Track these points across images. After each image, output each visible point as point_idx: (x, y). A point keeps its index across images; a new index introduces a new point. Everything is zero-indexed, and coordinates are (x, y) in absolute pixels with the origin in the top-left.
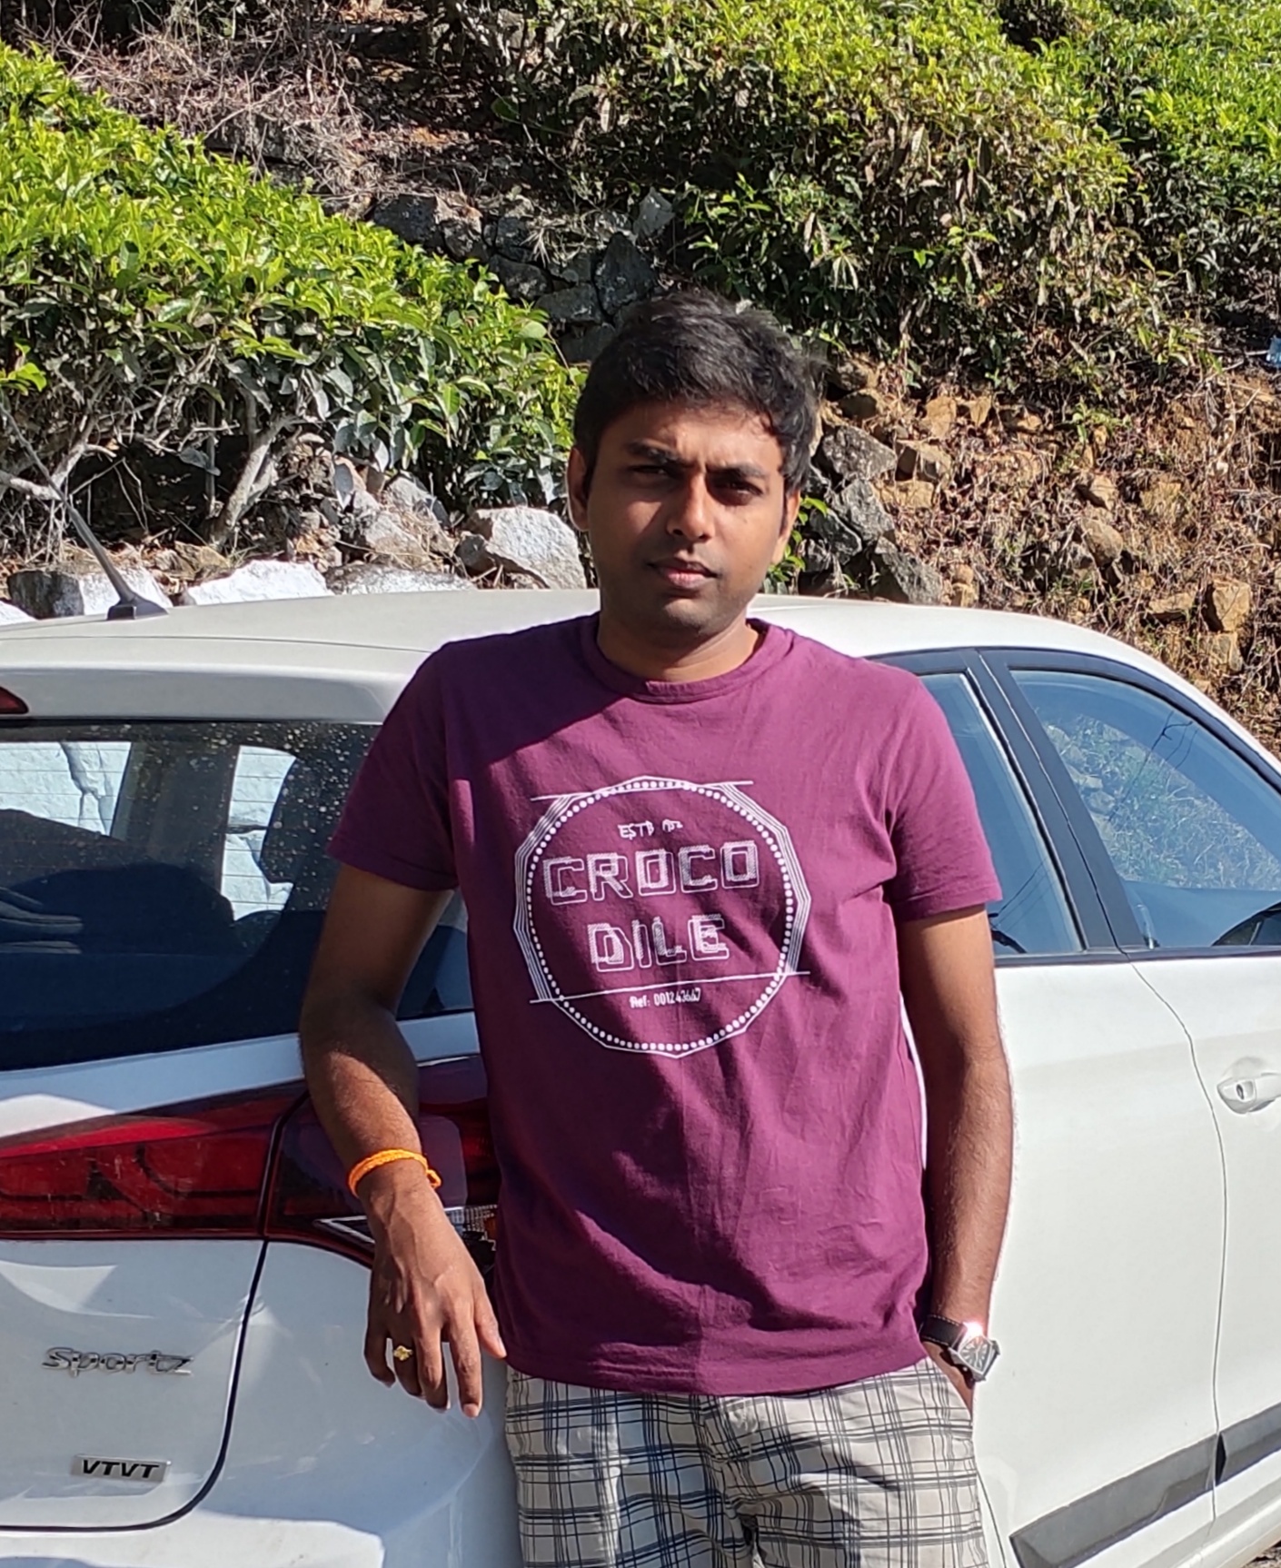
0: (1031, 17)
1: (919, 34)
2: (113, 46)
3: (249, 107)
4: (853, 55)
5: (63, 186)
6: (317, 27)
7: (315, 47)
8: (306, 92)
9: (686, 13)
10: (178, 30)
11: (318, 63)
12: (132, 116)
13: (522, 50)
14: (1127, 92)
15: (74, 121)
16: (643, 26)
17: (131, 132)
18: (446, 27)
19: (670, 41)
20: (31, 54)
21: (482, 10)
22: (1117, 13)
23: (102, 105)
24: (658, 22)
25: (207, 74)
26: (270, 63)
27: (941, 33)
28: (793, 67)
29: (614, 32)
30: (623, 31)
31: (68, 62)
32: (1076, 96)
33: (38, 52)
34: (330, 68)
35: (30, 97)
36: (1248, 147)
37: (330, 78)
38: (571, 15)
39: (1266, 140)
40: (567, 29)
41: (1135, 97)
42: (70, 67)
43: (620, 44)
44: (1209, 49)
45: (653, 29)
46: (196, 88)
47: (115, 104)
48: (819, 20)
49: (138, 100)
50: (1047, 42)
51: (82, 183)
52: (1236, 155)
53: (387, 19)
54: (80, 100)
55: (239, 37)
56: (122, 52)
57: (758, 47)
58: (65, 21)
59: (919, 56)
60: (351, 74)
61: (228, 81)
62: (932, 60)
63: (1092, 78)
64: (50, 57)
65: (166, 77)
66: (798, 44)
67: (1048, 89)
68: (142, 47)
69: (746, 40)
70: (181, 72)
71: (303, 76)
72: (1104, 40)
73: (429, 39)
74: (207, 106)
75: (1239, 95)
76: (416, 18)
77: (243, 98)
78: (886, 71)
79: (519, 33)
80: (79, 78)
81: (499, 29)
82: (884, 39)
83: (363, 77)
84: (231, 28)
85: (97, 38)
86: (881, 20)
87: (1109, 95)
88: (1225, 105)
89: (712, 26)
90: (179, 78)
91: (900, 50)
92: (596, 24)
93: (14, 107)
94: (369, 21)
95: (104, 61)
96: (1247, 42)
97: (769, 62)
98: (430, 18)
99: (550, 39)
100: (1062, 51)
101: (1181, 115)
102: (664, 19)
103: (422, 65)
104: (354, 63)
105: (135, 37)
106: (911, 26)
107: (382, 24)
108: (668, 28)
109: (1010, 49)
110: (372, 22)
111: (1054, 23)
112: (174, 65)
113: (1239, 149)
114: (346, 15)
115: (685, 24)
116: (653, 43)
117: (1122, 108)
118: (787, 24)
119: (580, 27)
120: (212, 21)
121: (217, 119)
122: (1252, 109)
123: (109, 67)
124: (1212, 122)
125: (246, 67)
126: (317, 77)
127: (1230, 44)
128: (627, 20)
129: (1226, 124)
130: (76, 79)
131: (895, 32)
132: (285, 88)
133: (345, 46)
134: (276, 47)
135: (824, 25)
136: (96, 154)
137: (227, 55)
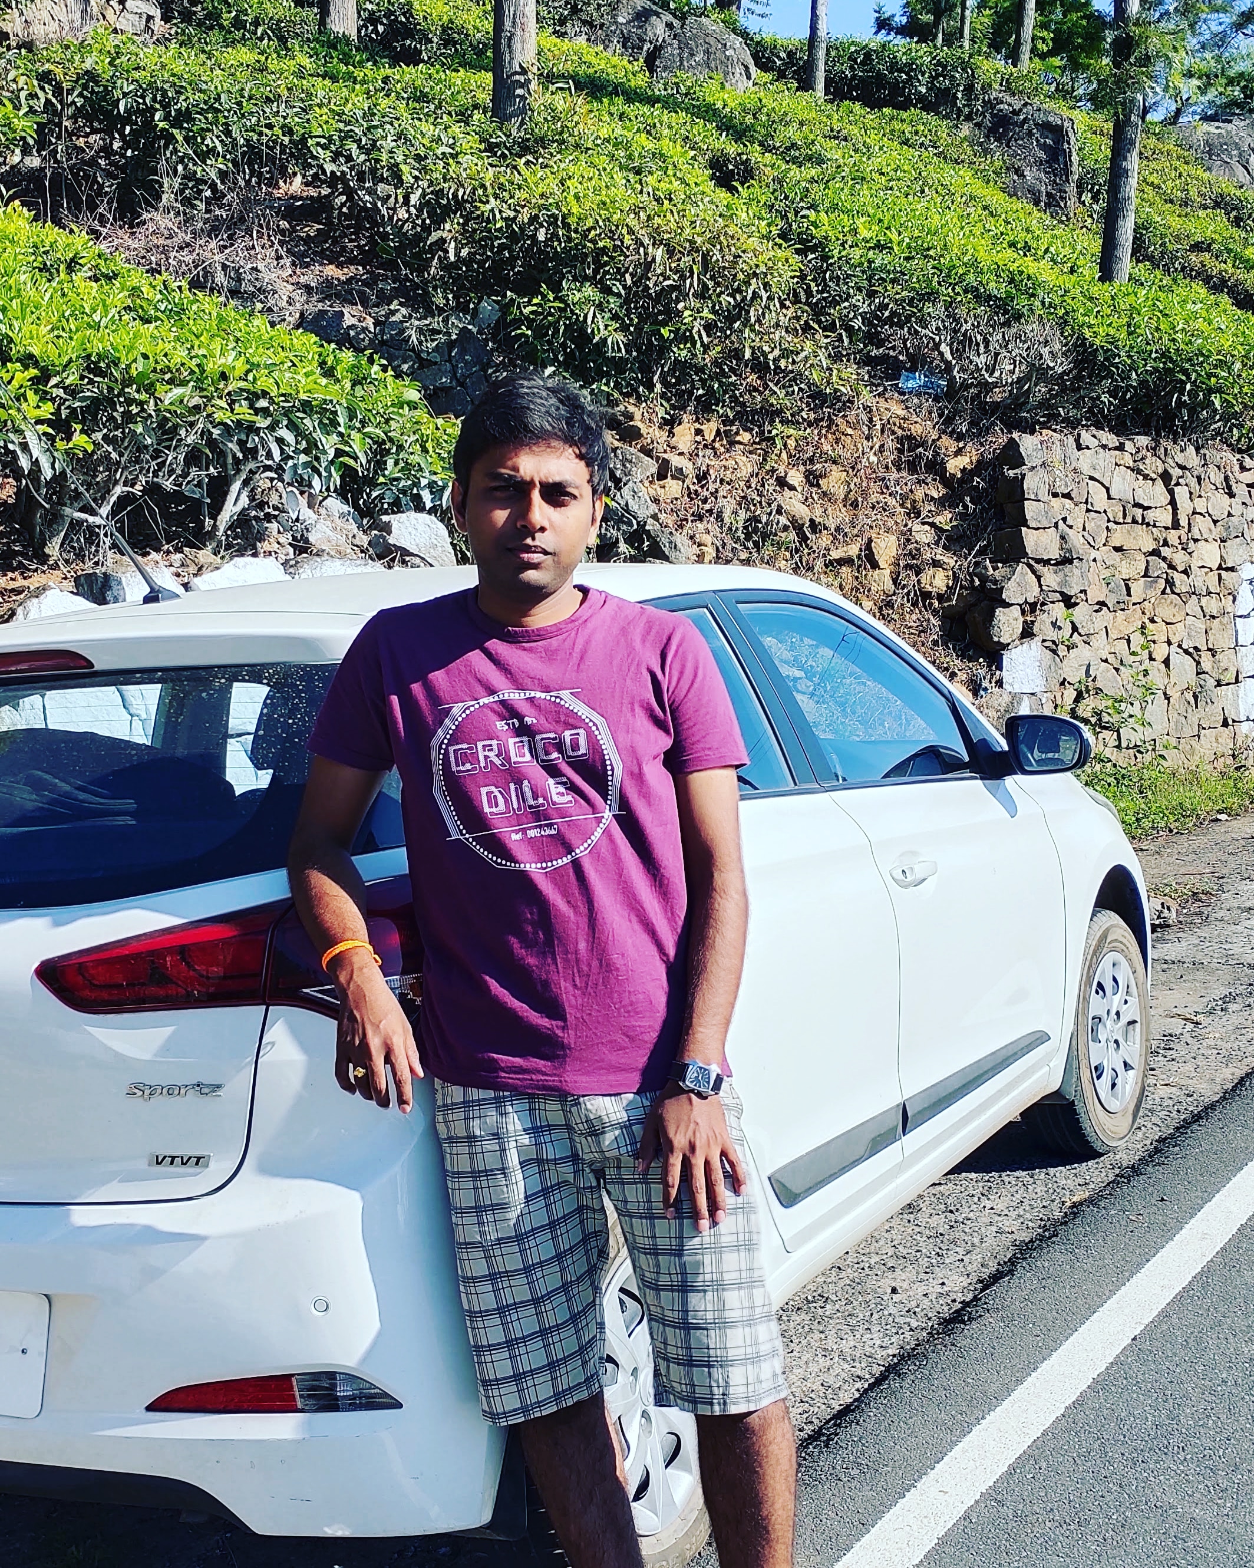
0: (731, 167)
1: (657, 185)
2: (125, 223)
3: (216, 258)
4: (613, 202)
5: (97, 319)
6: (258, 202)
7: (258, 216)
8: (253, 247)
9: (502, 180)
10: (167, 210)
11: (261, 226)
12: (140, 268)
13: (394, 209)
14: (796, 213)
15: (102, 274)
16: (474, 189)
17: (138, 278)
18: (344, 198)
19: (492, 200)
20: (72, 231)
21: (367, 185)
22: (788, 162)
23: (119, 263)
24: (483, 186)
25: (188, 238)
26: (229, 228)
27: (671, 183)
28: (574, 210)
29: (455, 195)
30: (460, 194)
31: (95, 234)
32: (763, 219)
33: (76, 229)
34: (268, 229)
35: (72, 260)
36: (879, 247)
37: (269, 236)
38: (426, 185)
39: (891, 241)
40: (424, 195)
41: (803, 217)
42: (97, 238)
43: (460, 204)
44: (851, 182)
45: (480, 192)
46: (181, 248)
47: (128, 261)
48: (591, 179)
49: (143, 257)
50: (742, 184)
51: (110, 316)
52: (871, 252)
53: (305, 194)
54: (106, 260)
55: (208, 211)
56: (131, 227)
57: (551, 201)
58: (92, 207)
59: (658, 200)
60: (282, 232)
61: (202, 242)
62: (666, 202)
63: (773, 206)
64: (84, 233)
65: (161, 242)
66: (577, 197)
67: (744, 215)
68: (144, 223)
69: (542, 195)
70: (170, 237)
71: (251, 236)
72: (779, 181)
73: (333, 208)
74: (189, 259)
75: (871, 211)
76: (324, 193)
77: (211, 252)
78: (636, 210)
79: (392, 200)
80: (103, 247)
81: (379, 198)
82: (634, 189)
83: (290, 234)
84: (202, 206)
85: (114, 219)
86: (631, 176)
87: (784, 217)
88: (862, 220)
89: (520, 187)
90: (169, 242)
91: (645, 197)
92: (442, 190)
93: (62, 267)
94: (293, 197)
95: (120, 233)
96: (876, 176)
97: (558, 207)
98: (333, 193)
99: (412, 202)
100: (752, 190)
101: (834, 228)
102: (488, 184)
103: (329, 223)
104: (284, 224)
105: (140, 215)
106: (650, 179)
107: (301, 198)
108: (490, 190)
109: (718, 190)
110: (295, 198)
111: (746, 170)
112: (166, 232)
113: (873, 248)
114: (276, 193)
115: (501, 187)
116: (481, 201)
117: (794, 227)
118: (569, 183)
119: (432, 193)
120: (188, 202)
121: (196, 267)
122: (880, 221)
123: (123, 236)
124: (855, 231)
125: (213, 231)
126: (260, 235)
127: (863, 179)
128: (462, 186)
129: (864, 233)
130: (102, 247)
131: (641, 184)
132: (239, 244)
133: (277, 213)
134: (233, 217)
135: (593, 182)
136: (118, 297)
137: (201, 224)
